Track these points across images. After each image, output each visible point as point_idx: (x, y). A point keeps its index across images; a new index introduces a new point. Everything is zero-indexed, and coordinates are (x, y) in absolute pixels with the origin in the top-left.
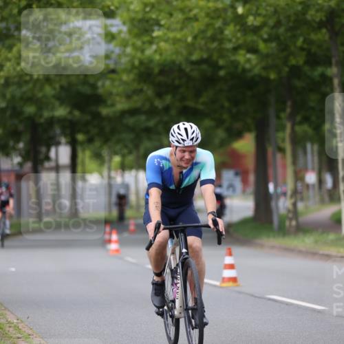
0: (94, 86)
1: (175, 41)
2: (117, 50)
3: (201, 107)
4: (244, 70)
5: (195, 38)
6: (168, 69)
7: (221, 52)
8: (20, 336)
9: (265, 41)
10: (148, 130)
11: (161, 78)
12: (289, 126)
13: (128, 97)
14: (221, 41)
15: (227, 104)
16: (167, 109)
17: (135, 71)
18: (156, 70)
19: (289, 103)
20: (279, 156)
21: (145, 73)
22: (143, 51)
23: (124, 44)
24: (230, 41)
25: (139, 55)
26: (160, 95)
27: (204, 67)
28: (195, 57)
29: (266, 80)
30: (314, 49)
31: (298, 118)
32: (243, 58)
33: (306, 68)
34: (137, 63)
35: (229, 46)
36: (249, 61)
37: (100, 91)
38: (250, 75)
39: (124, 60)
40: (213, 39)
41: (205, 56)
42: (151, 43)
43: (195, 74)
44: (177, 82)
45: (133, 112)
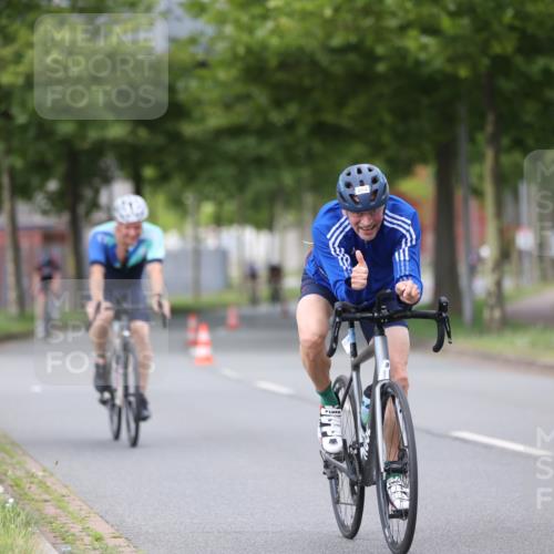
1: (305, 15)
2: (210, 30)
3: (345, 122)
4: (418, 63)
5: (337, 10)
6: (292, 60)
7: (380, 34)
8: (47, 497)
9: (453, 15)
11: (280, 76)
12: (490, 154)
14: (379, 15)
15: (388, 119)
16: (290, 126)
17: (239, 65)
18: (273, 62)
19: (491, 118)
20: (473, 204)
21: (255, 67)
22: (251, 31)
23: (221, 20)
24: (394, 14)
25: (245, 37)
26: (278, 103)
27: (352, 57)
28: (337, 41)
29: (453, 79)
30: (531, 28)
31: (505, 141)
32: (415, 43)
33: (519, 61)
34: (241, 50)
35: (392, 23)
36: (424, 47)
37: (182, 97)
38: (426, 71)
39: (221, 46)
40: (366, 11)
41: (353, 39)
42: (265, 17)
43: (337, 69)
44: (307, 82)
45: (236, 131)
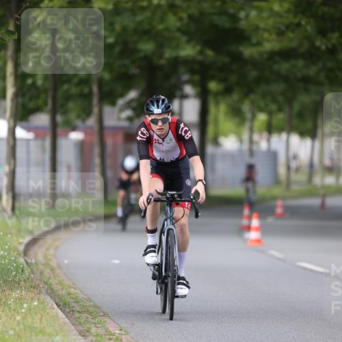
0: (234, 18)
10: (306, 80)
13: (280, 33)
16: (332, 51)
37: (243, 24)
